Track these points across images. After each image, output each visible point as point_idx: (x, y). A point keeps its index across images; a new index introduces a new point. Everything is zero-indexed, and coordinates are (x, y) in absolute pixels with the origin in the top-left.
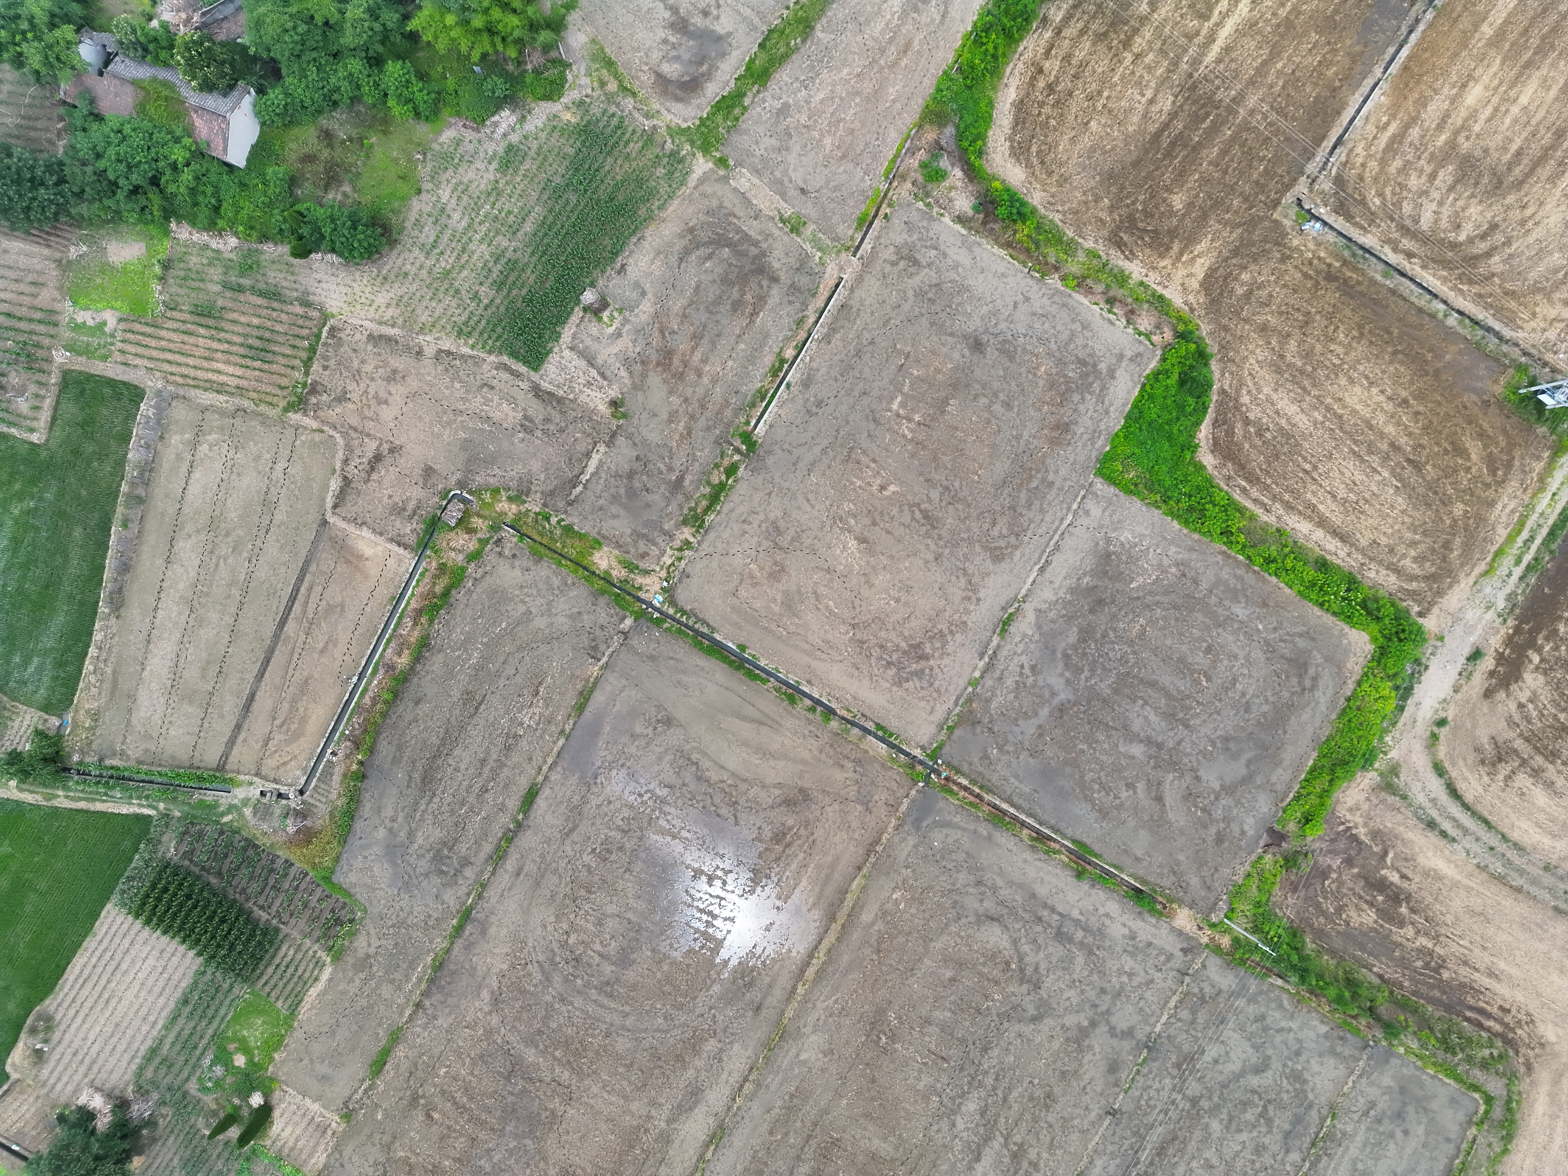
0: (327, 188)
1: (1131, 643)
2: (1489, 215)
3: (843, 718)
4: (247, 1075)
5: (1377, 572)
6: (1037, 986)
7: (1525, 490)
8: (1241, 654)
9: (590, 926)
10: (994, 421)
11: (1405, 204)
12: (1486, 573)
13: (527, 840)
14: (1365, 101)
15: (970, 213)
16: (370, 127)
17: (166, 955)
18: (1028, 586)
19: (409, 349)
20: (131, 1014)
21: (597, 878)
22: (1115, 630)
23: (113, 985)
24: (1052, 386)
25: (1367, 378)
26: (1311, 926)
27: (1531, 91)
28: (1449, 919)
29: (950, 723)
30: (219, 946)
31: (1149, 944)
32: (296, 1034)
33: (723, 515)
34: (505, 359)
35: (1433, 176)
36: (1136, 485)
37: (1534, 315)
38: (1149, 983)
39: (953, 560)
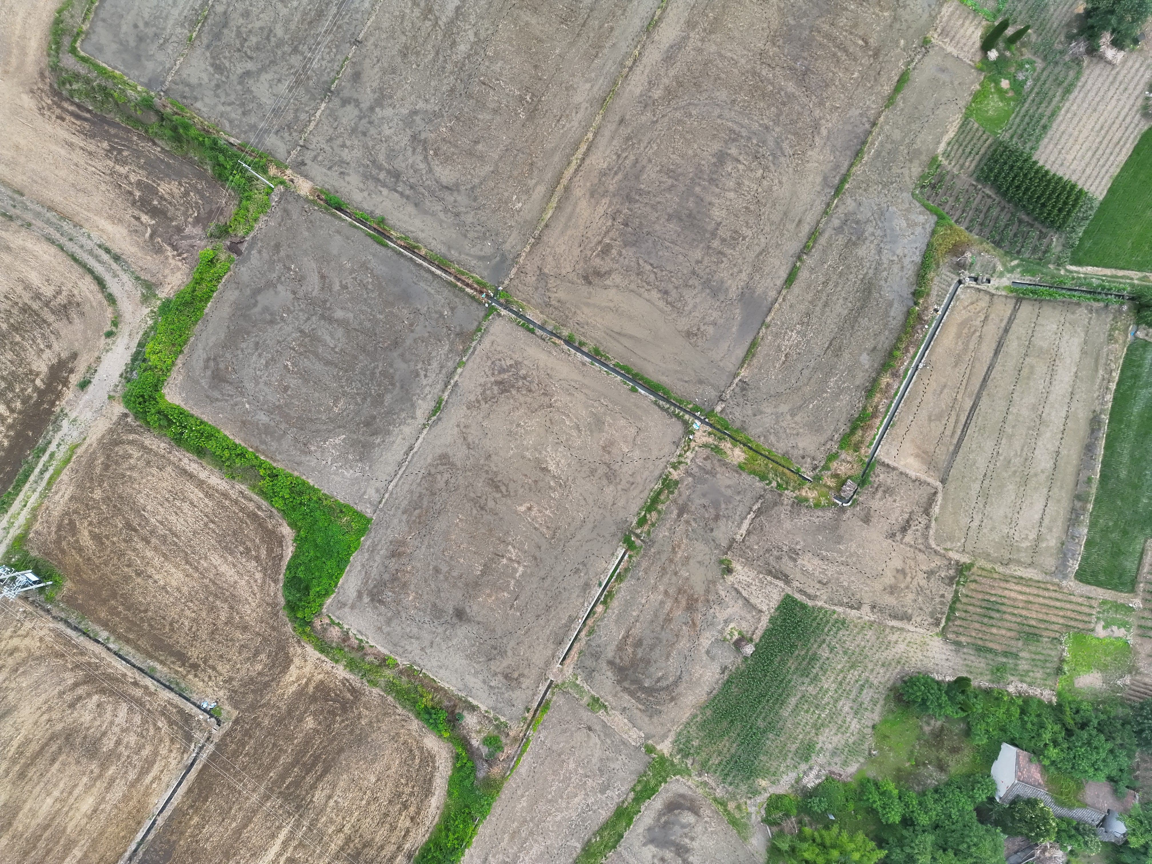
0: (942, 729)
1: (344, 394)
2: (76, 714)
3: (559, 338)
4: (1000, 73)
5: (159, 447)
6: (414, 138)
7: (47, 509)
8: (261, 386)
9: (747, 183)
10: (447, 559)
11: (139, 722)
12: (77, 446)
13: (793, 247)
14: (170, 798)
15: (465, 713)
16: (910, 774)
17: (1059, 162)
18: (422, 436)
19: (881, 611)
20: (1085, 119)
21: (741, 219)
22: (357, 404)
23: (1098, 140)
24: (404, 585)
25: (167, 592)
26: (207, 182)
27: (44, 807)
28: (103, 187)
29: (479, 334)
30: (1021, 169)
31: (330, 168)
32: (964, 103)
33: (648, 488)
34: (810, 603)
35: (118, 743)
36: (341, 511)
37: (41, 640)
38: (330, 140)
39: (477, 456)
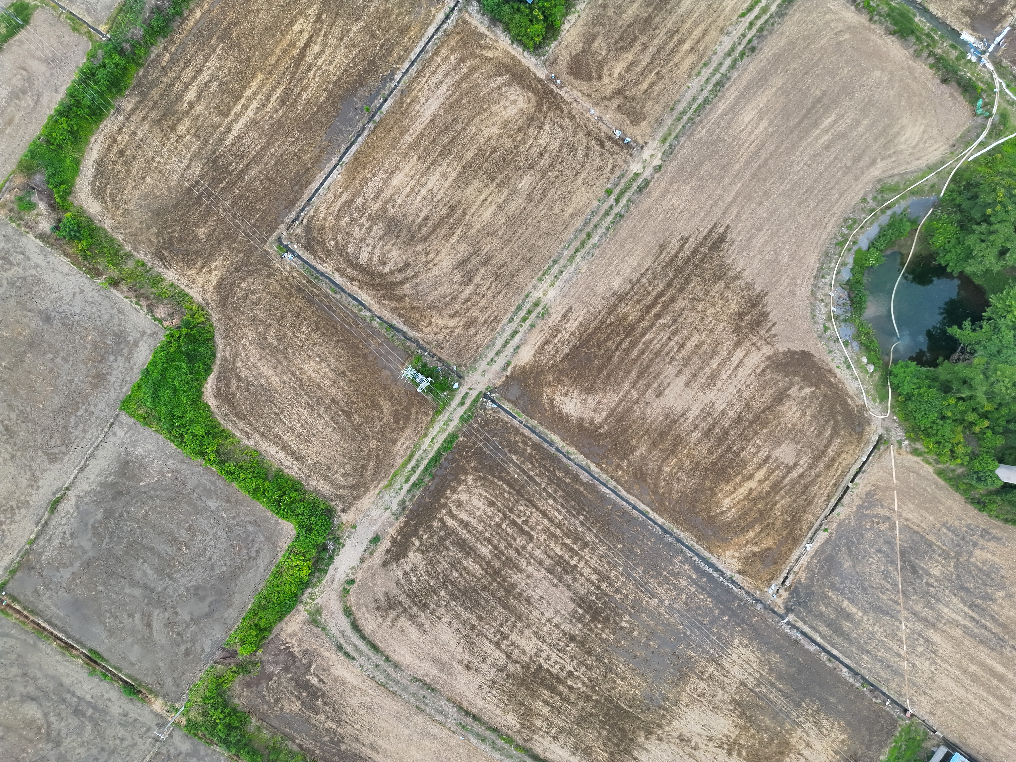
1: (138, 521)
2: (404, 257)
5: (318, 481)
6: (58, 744)
7: (417, 434)
8: (211, 532)
10: (56, 369)
11: (350, 246)
12: (386, 487)
14: (326, 178)
15: (49, 232)
18: (70, 480)
22: (128, 512)
24: (96, 348)
25: (319, 356)
26: (258, 711)
27: (435, 179)
28: (348, 710)
29: (13, 568)
31: (136, 720)
35: (370, 229)
36: (145, 419)
37: (430, 324)
38: (134, 745)
39: (23, 459)
